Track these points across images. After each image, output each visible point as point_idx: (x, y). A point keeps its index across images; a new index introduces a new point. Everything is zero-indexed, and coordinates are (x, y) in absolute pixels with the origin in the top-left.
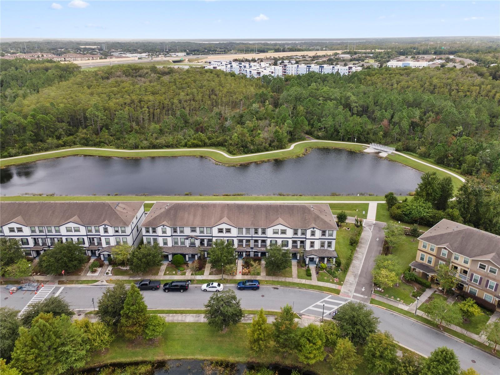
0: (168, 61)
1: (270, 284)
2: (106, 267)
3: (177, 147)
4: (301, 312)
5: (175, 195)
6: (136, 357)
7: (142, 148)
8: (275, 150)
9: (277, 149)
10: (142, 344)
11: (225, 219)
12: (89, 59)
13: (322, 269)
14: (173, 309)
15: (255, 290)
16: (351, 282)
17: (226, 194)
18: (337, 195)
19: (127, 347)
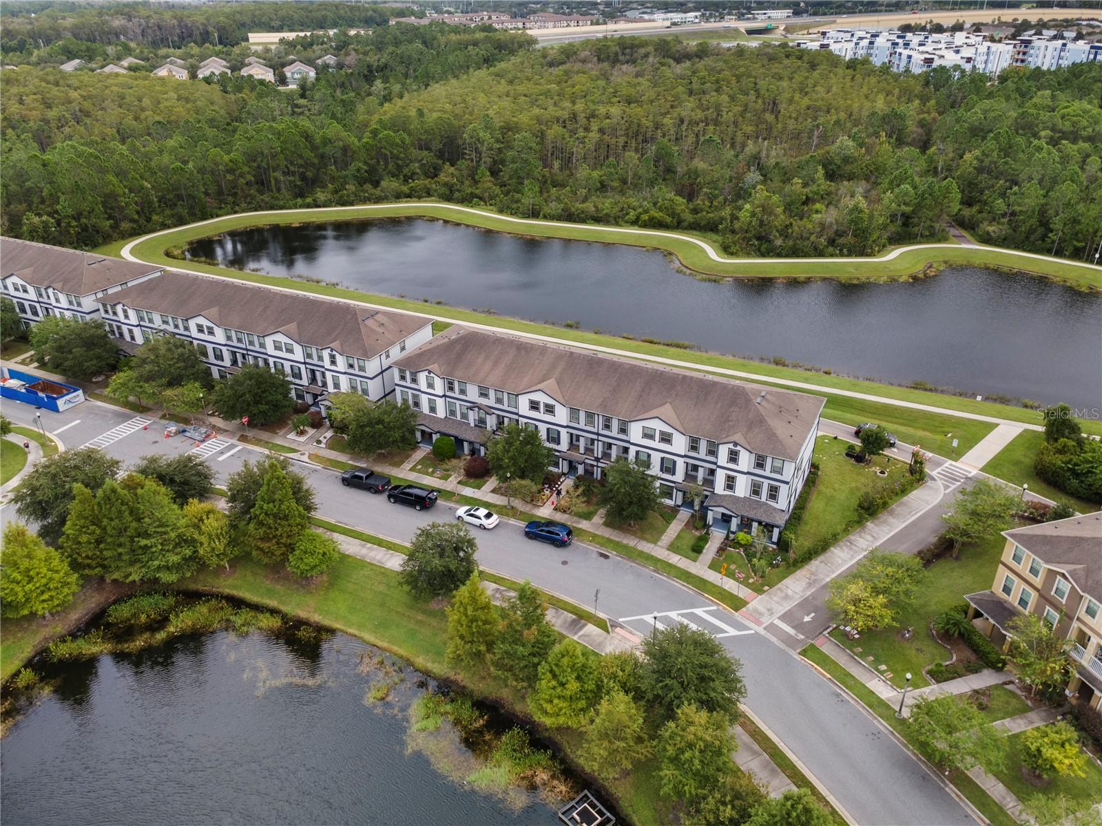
0: (736, 30)
1: (598, 543)
2: (325, 430)
3: (617, 224)
4: (621, 620)
5: (546, 322)
6: (270, 599)
7: (545, 217)
8: (842, 255)
9: (849, 255)
10: (289, 580)
11: (551, 383)
12: (568, 26)
13: (736, 544)
14: (381, 536)
15: (557, 546)
16: (790, 592)
17: (651, 338)
18: (926, 390)
19: (266, 576)
